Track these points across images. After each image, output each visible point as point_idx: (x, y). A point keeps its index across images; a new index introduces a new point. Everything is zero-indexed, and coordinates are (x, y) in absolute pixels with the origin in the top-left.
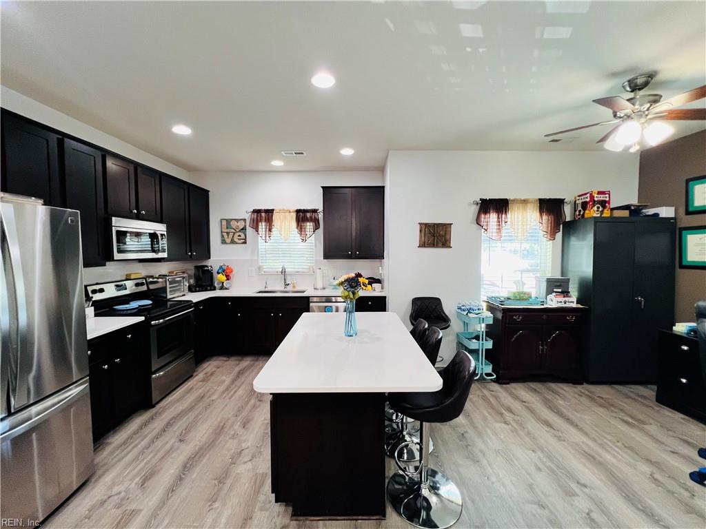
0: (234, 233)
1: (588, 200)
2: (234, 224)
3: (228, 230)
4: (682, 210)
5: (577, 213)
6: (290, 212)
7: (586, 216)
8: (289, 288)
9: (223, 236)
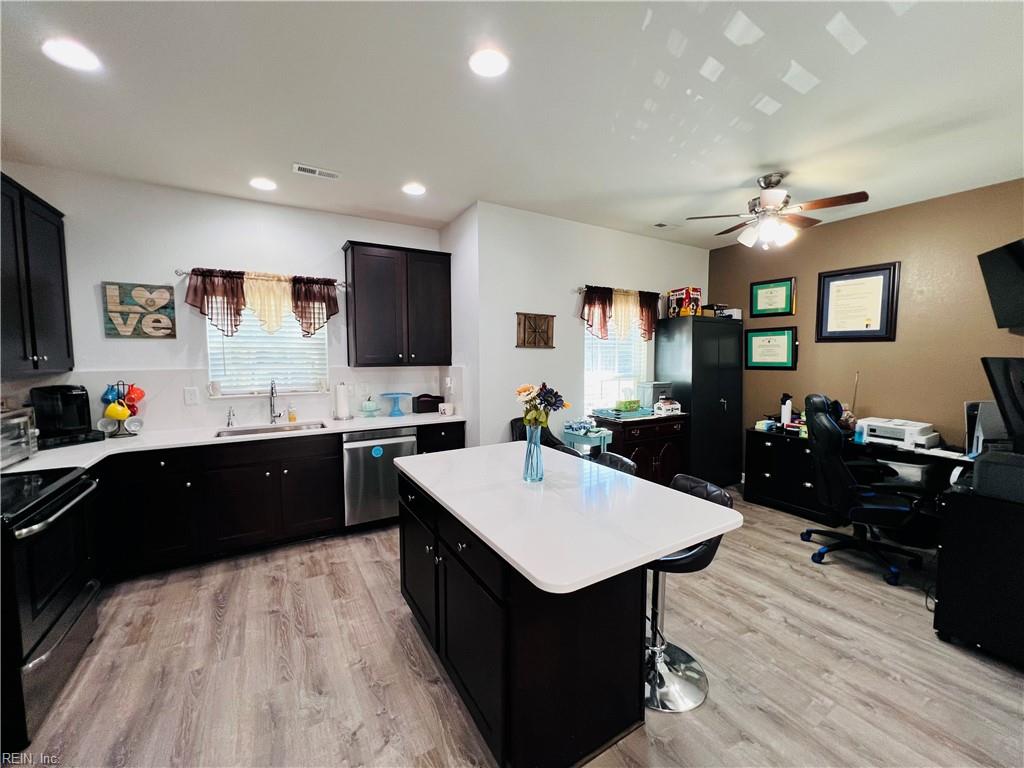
0: (143, 316)
1: (684, 296)
2: (141, 296)
3: (125, 308)
4: (748, 313)
5: (671, 310)
6: (279, 280)
7: (682, 314)
8: (279, 423)
9: (109, 321)
